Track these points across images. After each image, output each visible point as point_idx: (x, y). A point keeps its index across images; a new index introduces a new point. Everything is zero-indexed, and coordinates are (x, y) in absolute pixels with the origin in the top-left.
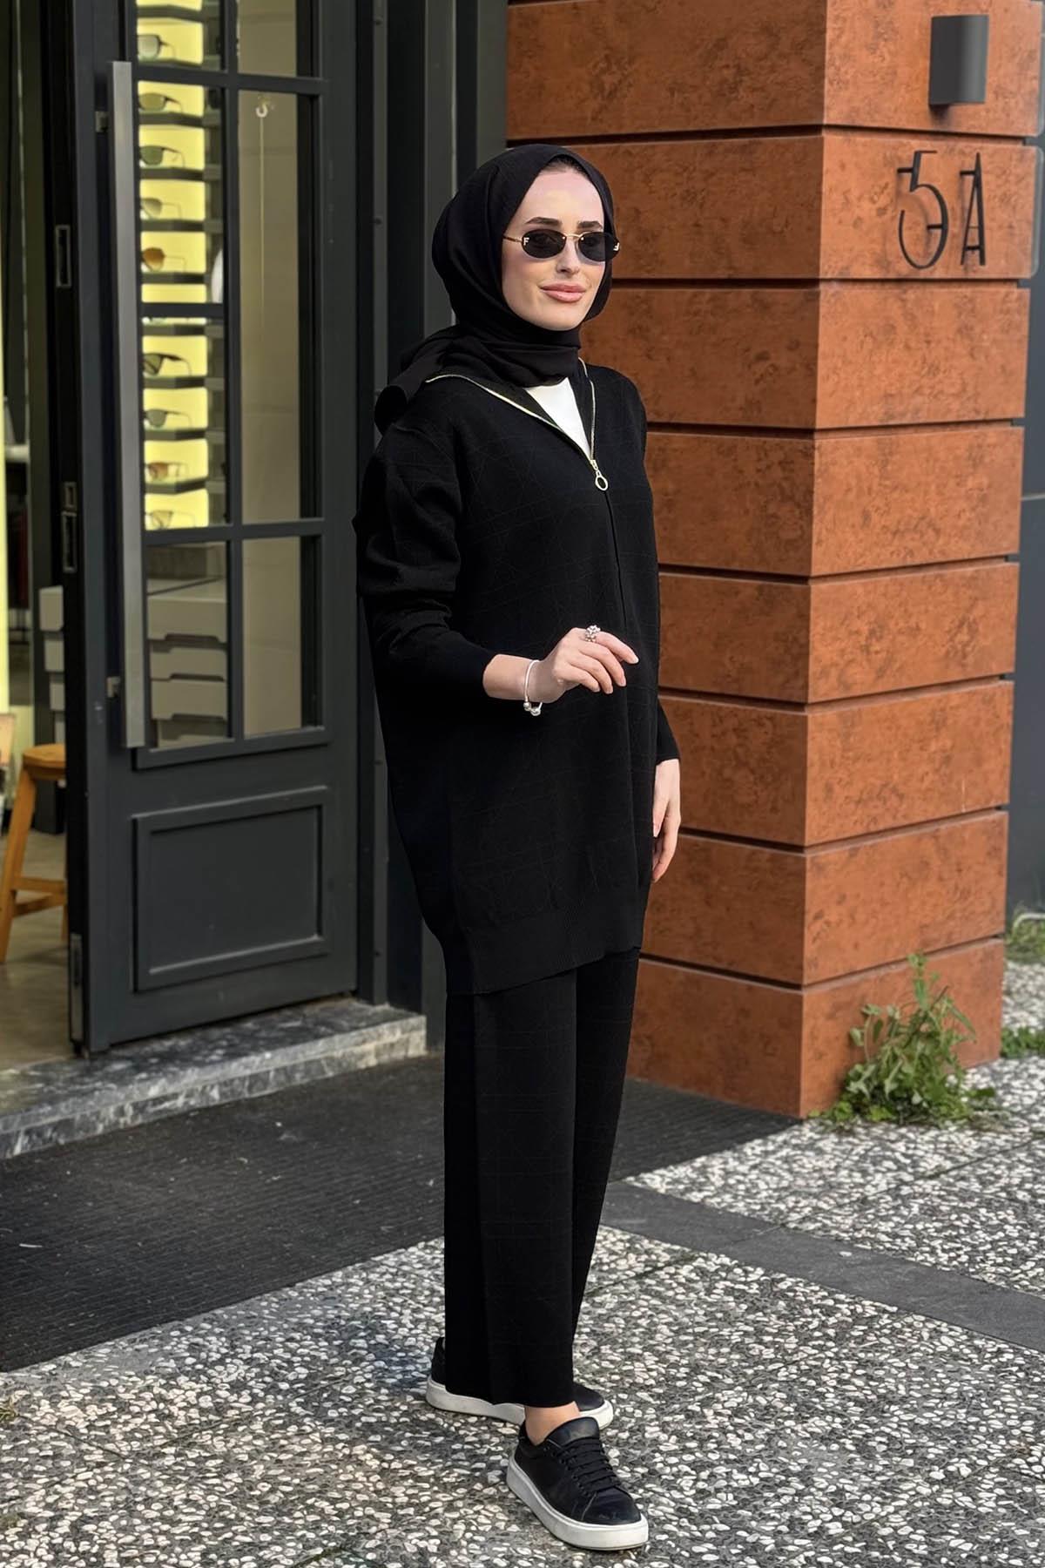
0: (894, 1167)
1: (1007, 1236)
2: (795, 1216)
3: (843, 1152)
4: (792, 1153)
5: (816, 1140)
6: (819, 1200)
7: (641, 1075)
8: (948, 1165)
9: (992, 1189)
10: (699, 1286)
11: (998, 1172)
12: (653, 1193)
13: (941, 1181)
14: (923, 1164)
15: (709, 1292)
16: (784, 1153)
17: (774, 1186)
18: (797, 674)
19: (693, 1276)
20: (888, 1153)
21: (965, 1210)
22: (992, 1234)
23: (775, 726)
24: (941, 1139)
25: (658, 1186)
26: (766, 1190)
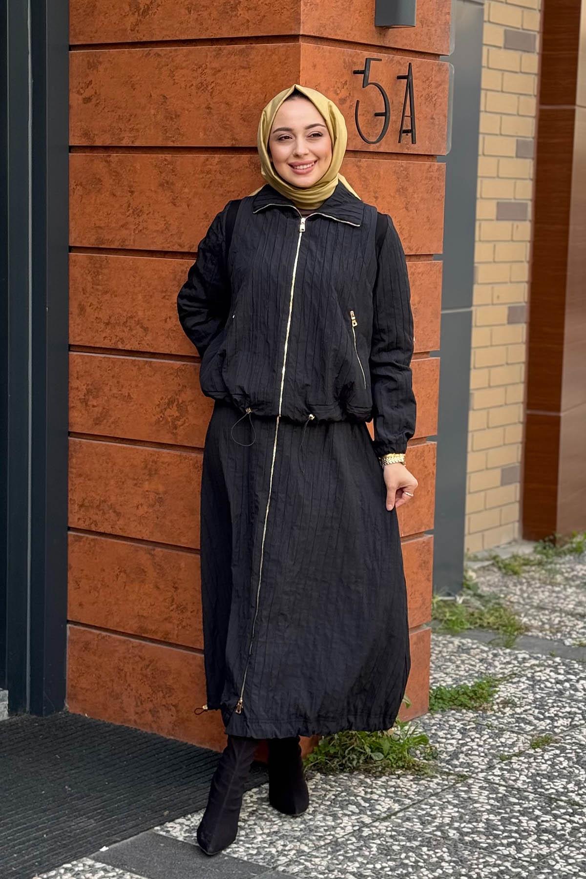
0: (357, 811)
1: (444, 872)
2: (283, 860)
3: (318, 797)
6: (302, 843)
7: (169, 733)
8: (396, 807)
9: (431, 829)
11: (433, 813)
12: (175, 840)
13: (393, 822)
14: (378, 807)
17: (268, 831)
20: (352, 798)
21: (411, 849)
22: (433, 871)
24: (390, 783)
25: (178, 834)
26: (261, 835)
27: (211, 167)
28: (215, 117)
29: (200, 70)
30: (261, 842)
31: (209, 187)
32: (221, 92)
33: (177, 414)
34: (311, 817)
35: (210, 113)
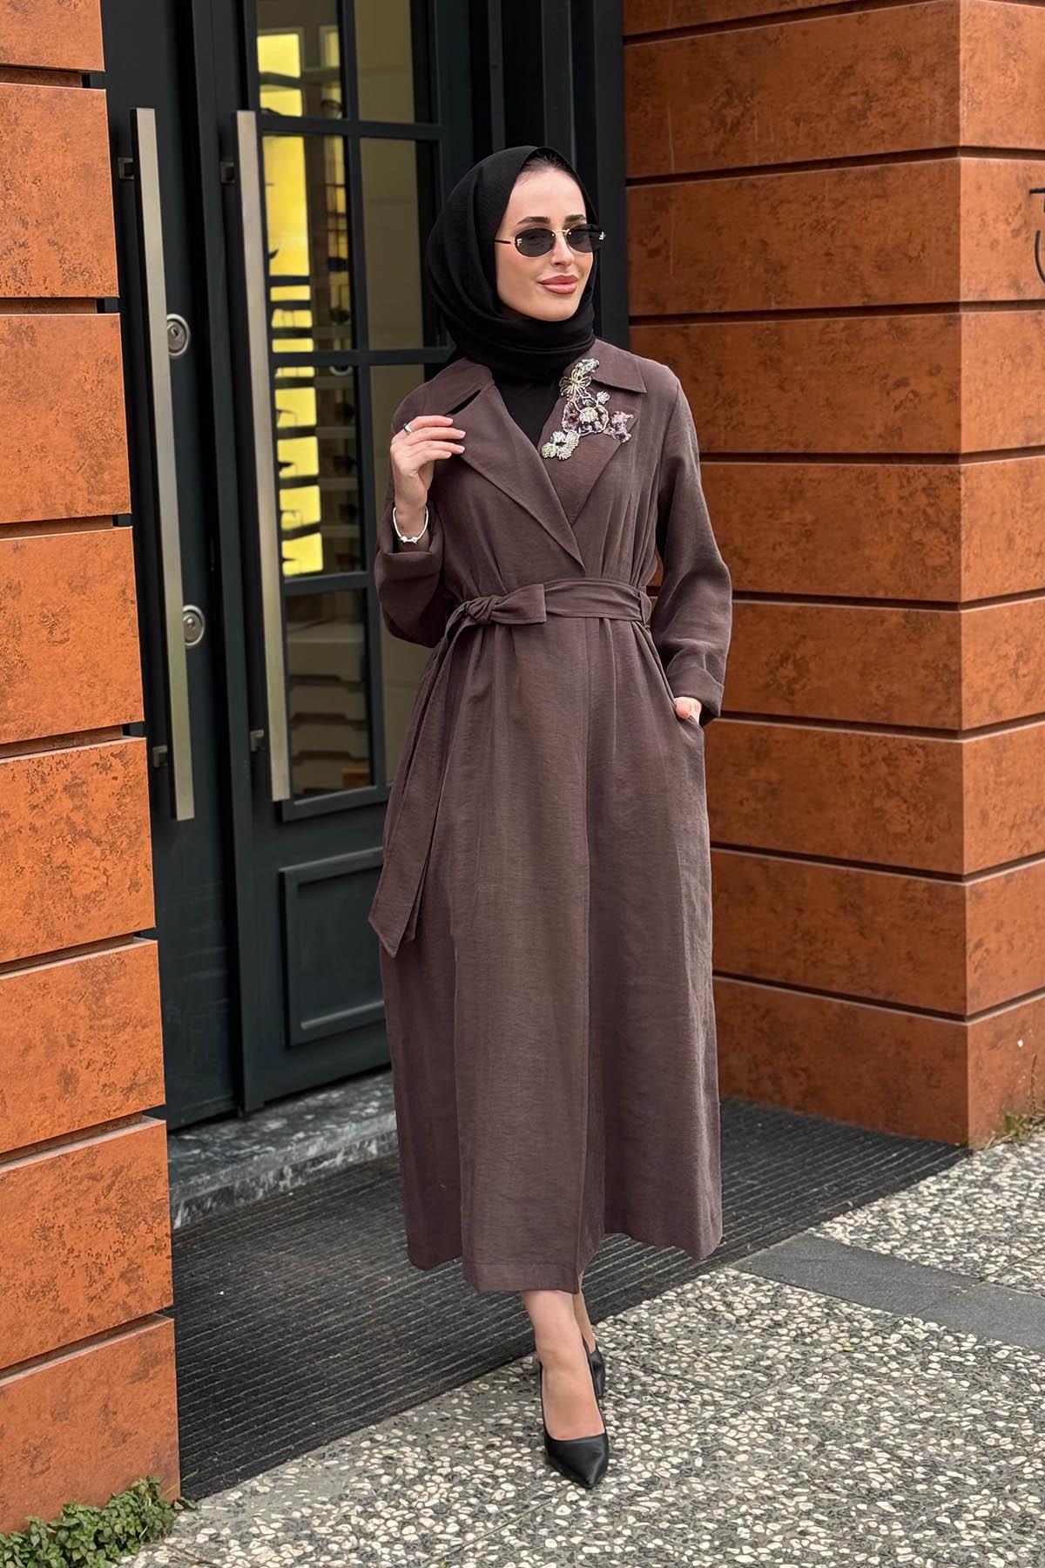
2: (992, 1268)
3: (1021, 1187)
4: (970, 1191)
5: (990, 1175)
6: (1011, 1247)
7: (797, 1108)
10: (912, 1359)
12: (839, 1243)
15: (925, 1366)
16: (960, 1191)
17: (961, 1232)
18: (949, 700)
19: (903, 1346)
23: (927, 755)
25: (841, 1236)
26: (953, 1236)
27: (832, 335)
28: (839, 266)
29: (814, 204)
30: (955, 1245)
31: (832, 362)
32: (844, 233)
33: (793, 674)
34: (1016, 1213)
35: (829, 262)
